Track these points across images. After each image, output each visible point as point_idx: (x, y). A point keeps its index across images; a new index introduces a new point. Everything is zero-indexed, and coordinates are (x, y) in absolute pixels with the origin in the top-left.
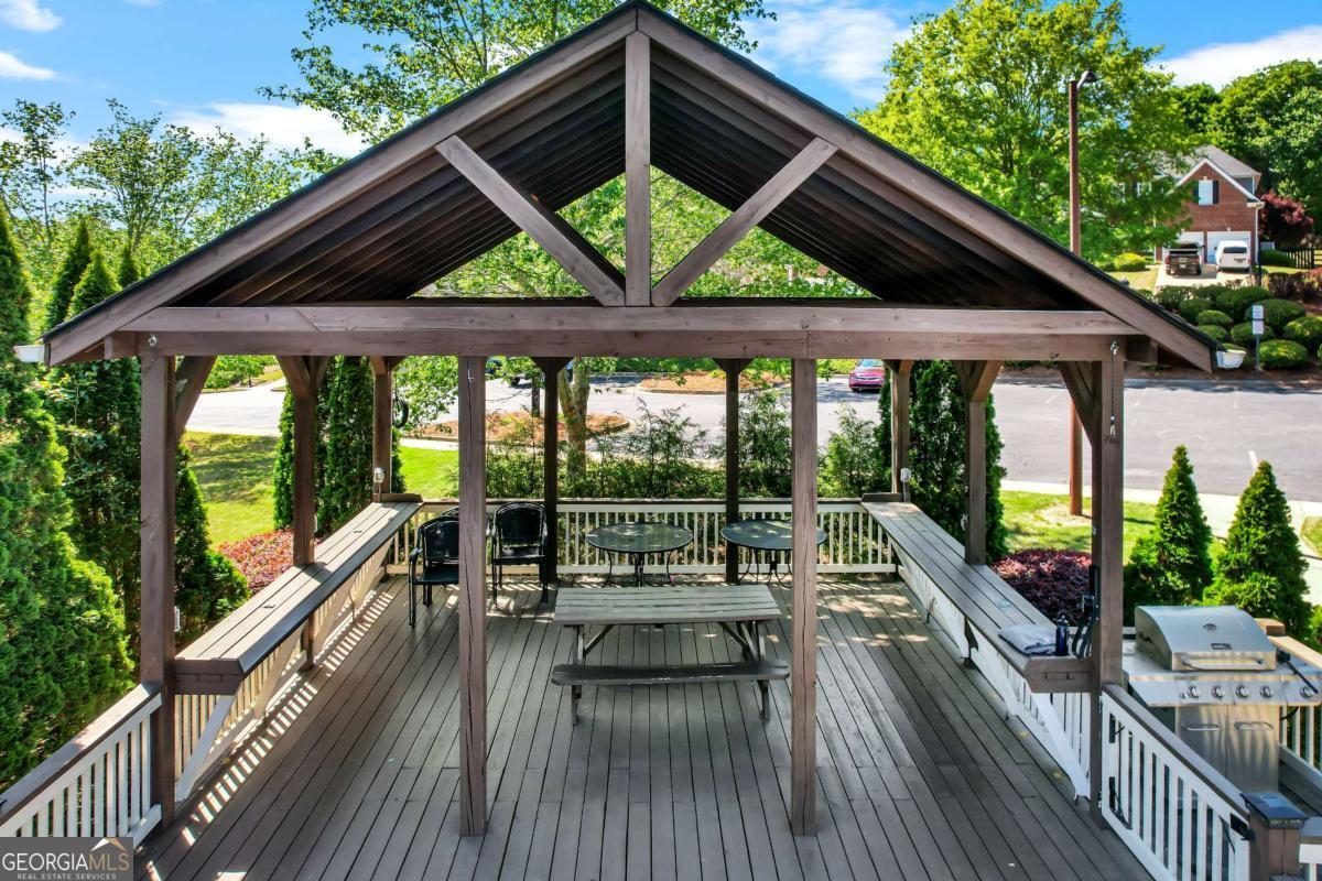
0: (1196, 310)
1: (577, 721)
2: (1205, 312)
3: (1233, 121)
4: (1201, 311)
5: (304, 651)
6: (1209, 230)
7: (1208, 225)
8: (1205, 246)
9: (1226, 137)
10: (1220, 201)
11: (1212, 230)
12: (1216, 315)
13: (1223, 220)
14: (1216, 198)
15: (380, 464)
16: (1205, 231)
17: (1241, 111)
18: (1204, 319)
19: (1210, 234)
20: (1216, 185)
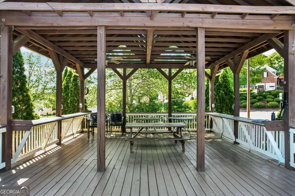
0: (266, 96)
1: (131, 152)
2: (268, 96)
3: (270, 61)
4: (267, 96)
5: (59, 139)
6: (266, 83)
7: (266, 82)
8: (265, 86)
9: (269, 64)
10: (268, 76)
11: (267, 83)
12: (271, 96)
13: (269, 81)
14: (267, 76)
15: (81, 103)
16: (265, 83)
17: (272, 59)
18: (268, 97)
19: (266, 84)
20: (267, 73)
